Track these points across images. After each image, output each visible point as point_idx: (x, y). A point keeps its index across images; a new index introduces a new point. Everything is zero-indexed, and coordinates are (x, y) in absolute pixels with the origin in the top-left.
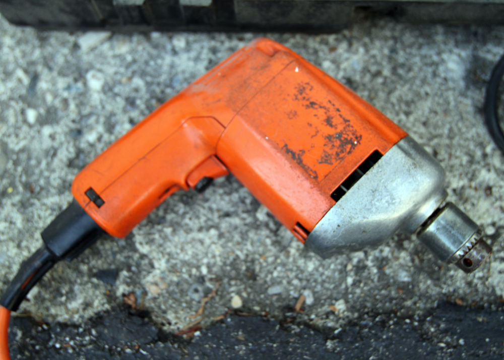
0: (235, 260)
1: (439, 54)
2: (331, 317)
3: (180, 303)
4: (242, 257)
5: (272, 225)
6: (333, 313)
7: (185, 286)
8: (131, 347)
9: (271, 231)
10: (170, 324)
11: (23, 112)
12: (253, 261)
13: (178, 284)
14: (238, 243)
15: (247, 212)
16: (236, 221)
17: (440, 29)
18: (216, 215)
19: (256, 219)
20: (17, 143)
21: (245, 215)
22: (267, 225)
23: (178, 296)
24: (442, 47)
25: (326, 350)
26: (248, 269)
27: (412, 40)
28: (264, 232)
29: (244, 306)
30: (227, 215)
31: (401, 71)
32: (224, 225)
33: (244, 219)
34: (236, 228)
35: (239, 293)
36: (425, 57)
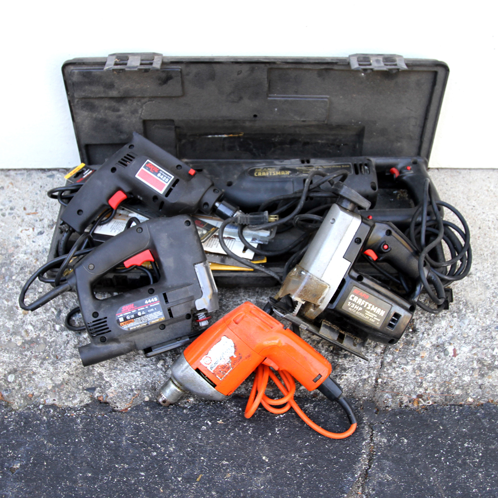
0: (147, 383)
1: (241, 301)
2: (188, 404)
3: (122, 400)
4: (150, 382)
5: (164, 369)
6: (188, 402)
7: (125, 393)
8: (101, 415)
9: (163, 371)
10: (117, 407)
11: (54, 326)
12: (155, 383)
13: (122, 393)
14: (149, 377)
15: (153, 364)
16: (148, 368)
17: (242, 290)
18: (140, 366)
19: (157, 367)
20: (51, 338)
21: (152, 366)
22: (162, 369)
23: (121, 397)
24: (243, 298)
25: (184, 413)
26: (152, 387)
27: (230, 295)
28: (160, 372)
29: (150, 400)
30: (145, 366)
31: (223, 308)
32: (143, 369)
33: (152, 367)
34: (148, 371)
35: (148, 396)
36: (235, 302)
